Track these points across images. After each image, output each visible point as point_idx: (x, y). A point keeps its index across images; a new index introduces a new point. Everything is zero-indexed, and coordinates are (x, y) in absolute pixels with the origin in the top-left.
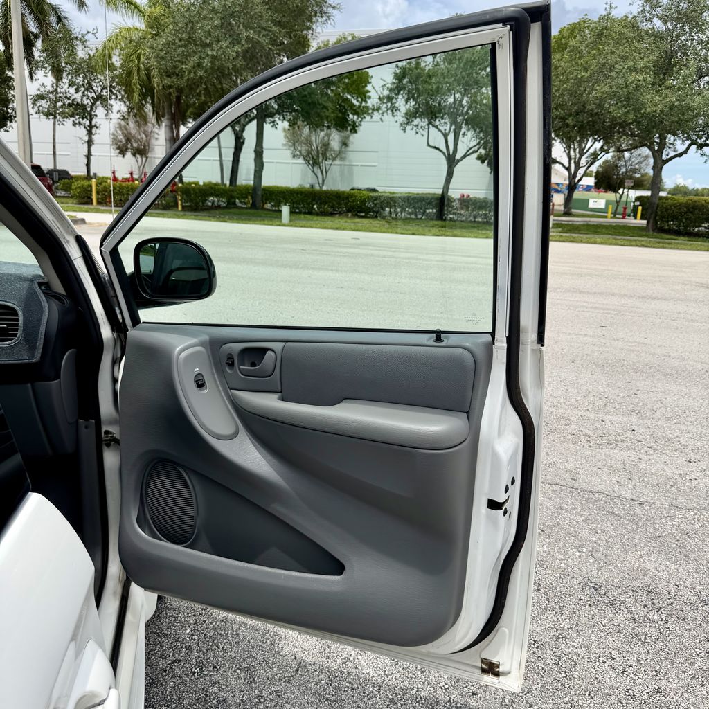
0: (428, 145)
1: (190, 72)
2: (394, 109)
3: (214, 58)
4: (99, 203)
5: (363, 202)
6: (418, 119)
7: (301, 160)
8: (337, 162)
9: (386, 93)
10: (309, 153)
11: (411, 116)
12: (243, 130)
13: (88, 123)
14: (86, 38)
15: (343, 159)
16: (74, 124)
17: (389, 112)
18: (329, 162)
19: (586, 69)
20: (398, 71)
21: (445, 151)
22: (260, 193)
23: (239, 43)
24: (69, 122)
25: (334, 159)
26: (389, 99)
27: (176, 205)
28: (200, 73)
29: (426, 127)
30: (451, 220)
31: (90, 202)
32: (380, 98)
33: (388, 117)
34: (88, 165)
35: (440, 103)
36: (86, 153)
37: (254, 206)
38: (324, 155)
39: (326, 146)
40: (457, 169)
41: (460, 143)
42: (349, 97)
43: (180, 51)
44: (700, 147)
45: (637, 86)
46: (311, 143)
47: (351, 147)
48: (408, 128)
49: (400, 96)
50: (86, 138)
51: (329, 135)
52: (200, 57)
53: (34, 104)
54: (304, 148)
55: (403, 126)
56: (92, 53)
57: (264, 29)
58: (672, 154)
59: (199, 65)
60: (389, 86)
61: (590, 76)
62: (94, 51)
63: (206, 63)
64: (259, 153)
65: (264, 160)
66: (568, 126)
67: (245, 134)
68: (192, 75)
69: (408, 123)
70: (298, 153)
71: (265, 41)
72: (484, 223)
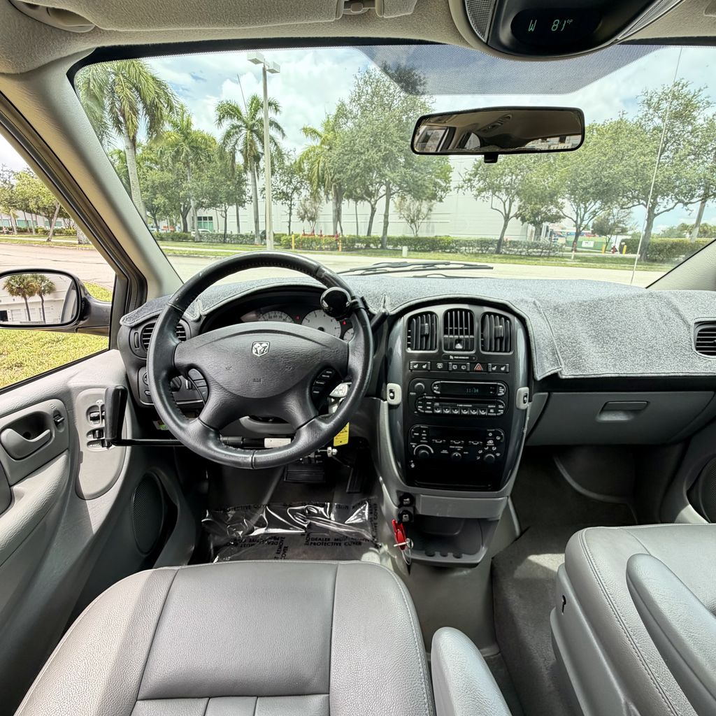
0: (492, 208)
1: (352, 170)
2: (472, 186)
3: (366, 160)
4: (296, 248)
5: (449, 243)
6: (484, 193)
7: (404, 220)
8: (425, 221)
9: (468, 177)
10: (409, 216)
11: (480, 191)
12: (375, 204)
13: (289, 203)
14: (290, 154)
15: (428, 219)
16: (283, 204)
17: (469, 188)
18: (421, 221)
19: (605, 155)
20: (476, 163)
21: (503, 212)
22: (386, 240)
23: (380, 151)
24: (279, 202)
25: (424, 219)
26: (470, 180)
27: (338, 248)
28: (358, 171)
29: (491, 197)
30: (505, 254)
31: (290, 247)
32: (464, 181)
33: (468, 192)
34: (289, 227)
35: (500, 182)
36: (288, 220)
37: (382, 247)
38: (418, 216)
39: (419, 211)
40: (509, 222)
41: (513, 206)
42: (439, 180)
43: (346, 157)
44: (686, 204)
45: (645, 165)
46: (410, 210)
47: (434, 212)
48: (479, 197)
49: (477, 179)
50: (289, 212)
51: (421, 205)
52: (358, 161)
53: (261, 193)
54: (405, 213)
55: (476, 196)
56: (293, 162)
57: (395, 142)
58: (662, 209)
59: (357, 165)
60: (469, 172)
61: (609, 159)
62: (294, 161)
63: (361, 164)
64: (386, 216)
65: (389, 221)
66: (588, 193)
67: (376, 206)
68: (353, 172)
69: (479, 195)
70: (402, 216)
71: (395, 150)
72: (526, 255)
